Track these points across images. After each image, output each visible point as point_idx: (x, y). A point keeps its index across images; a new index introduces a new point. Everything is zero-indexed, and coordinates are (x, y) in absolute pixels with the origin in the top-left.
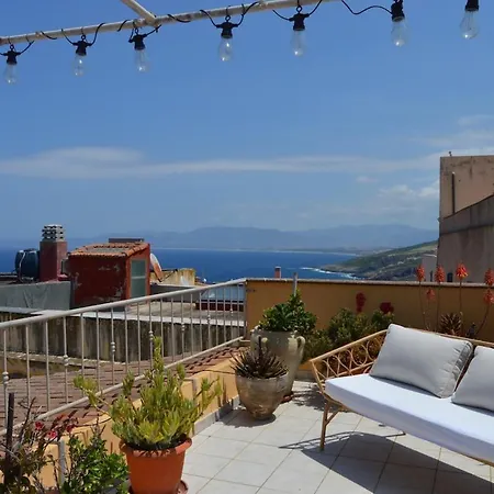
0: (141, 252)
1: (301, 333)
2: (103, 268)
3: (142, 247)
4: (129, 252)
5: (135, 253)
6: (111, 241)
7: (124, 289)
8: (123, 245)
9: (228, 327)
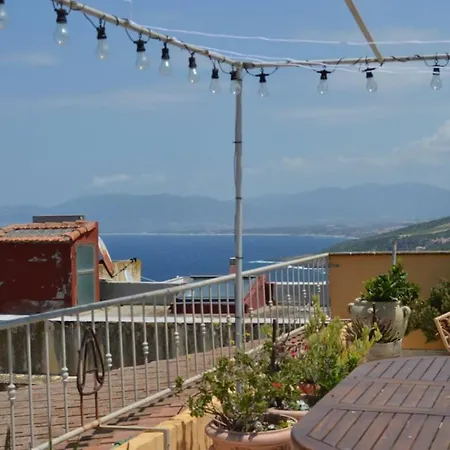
0: (87, 234)
1: (404, 303)
2: (36, 259)
3: (89, 226)
4: (74, 235)
5: (81, 236)
6: (36, 219)
7: (69, 289)
8: (58, 225)
9: (255, 325)
